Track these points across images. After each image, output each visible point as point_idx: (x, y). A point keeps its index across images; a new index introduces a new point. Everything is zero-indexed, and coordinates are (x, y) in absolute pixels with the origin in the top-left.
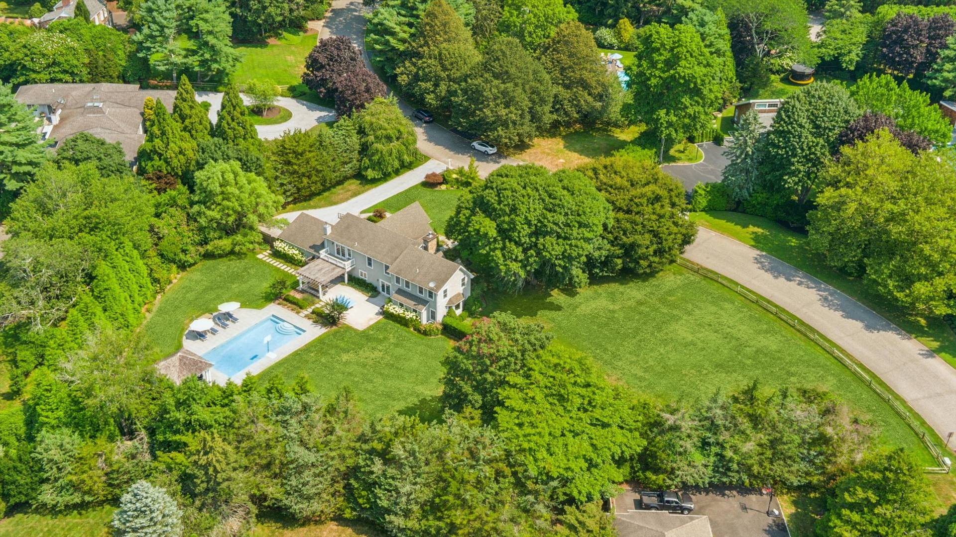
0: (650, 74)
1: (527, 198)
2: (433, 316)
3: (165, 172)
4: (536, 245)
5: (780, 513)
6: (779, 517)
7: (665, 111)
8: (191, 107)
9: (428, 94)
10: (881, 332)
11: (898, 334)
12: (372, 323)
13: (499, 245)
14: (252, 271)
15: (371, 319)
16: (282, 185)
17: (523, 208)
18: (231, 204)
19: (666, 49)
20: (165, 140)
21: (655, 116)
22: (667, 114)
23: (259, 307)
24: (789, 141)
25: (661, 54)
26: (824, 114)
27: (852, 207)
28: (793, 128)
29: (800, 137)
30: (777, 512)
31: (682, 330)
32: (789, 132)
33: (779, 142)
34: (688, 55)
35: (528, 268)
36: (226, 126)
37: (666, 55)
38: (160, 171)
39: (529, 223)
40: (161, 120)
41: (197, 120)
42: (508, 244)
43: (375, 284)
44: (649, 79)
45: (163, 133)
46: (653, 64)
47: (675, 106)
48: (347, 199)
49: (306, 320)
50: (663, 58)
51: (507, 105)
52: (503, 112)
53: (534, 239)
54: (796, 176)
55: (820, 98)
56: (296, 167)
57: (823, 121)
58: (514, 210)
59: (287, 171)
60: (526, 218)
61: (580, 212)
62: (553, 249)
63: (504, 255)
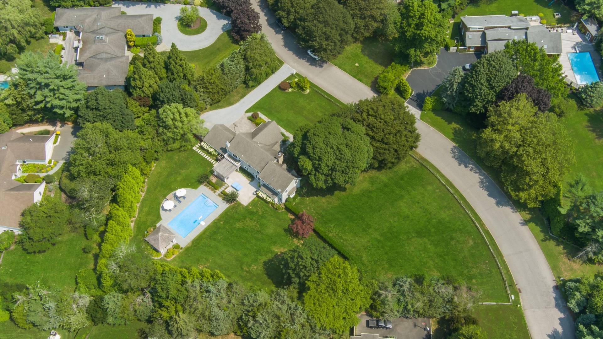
0: (407, 29)
1: (327, 154)
2: (280, 199)
3: (143, 96)
4: (331, 175)
5: (430, 329)
6: (429, 332)
7: (413, 49)
8: (154, 57)
9: (284, 18)
10: (504, 207)
11: (512, 209)
12: (251, 200)
13: (313, 173)
14: (191, 160)
15: (250, 197)
16: (204, 99)
17: (325, 159)
18: (178, 131)
19: (416, 18)
20: (142, 81)
21: (408, 52)
22: (415, 51)
23: (195, 187)
24: (475, 91)
25: (413, 20)
26: (495, 78)
27: (497, 145)
28: (477, 84)
29: (481, 89)
30: (428, 329)
31: (404, 206)
32: (475, 86)
33: (470, 90)
34: (429, 23)
35: (327, 185)
36: (173, 67)
37: (416, 21)
38: (140, 96)
39: (328, 166)
40: (139, 72)
41: (157, 63)
42: (317, 174)
43: (252, 174)
44: (406, 32)
45: (141, 78)
46: (409, 25)
47: (421, 47)
48: (239, 100)
49: (218, 197)
50: (414, 22)
51: (327, 39)
52: (324, 43)
53: (330, 172)
54: (477, 107)
55: (494, 67)
56: (210, 90)
57: (494, 83)
58: (320, 159)
59: (206, 92)
60: (326, 164)
61: (354, 162)
62: (339, 179)
63: (315, 178)
